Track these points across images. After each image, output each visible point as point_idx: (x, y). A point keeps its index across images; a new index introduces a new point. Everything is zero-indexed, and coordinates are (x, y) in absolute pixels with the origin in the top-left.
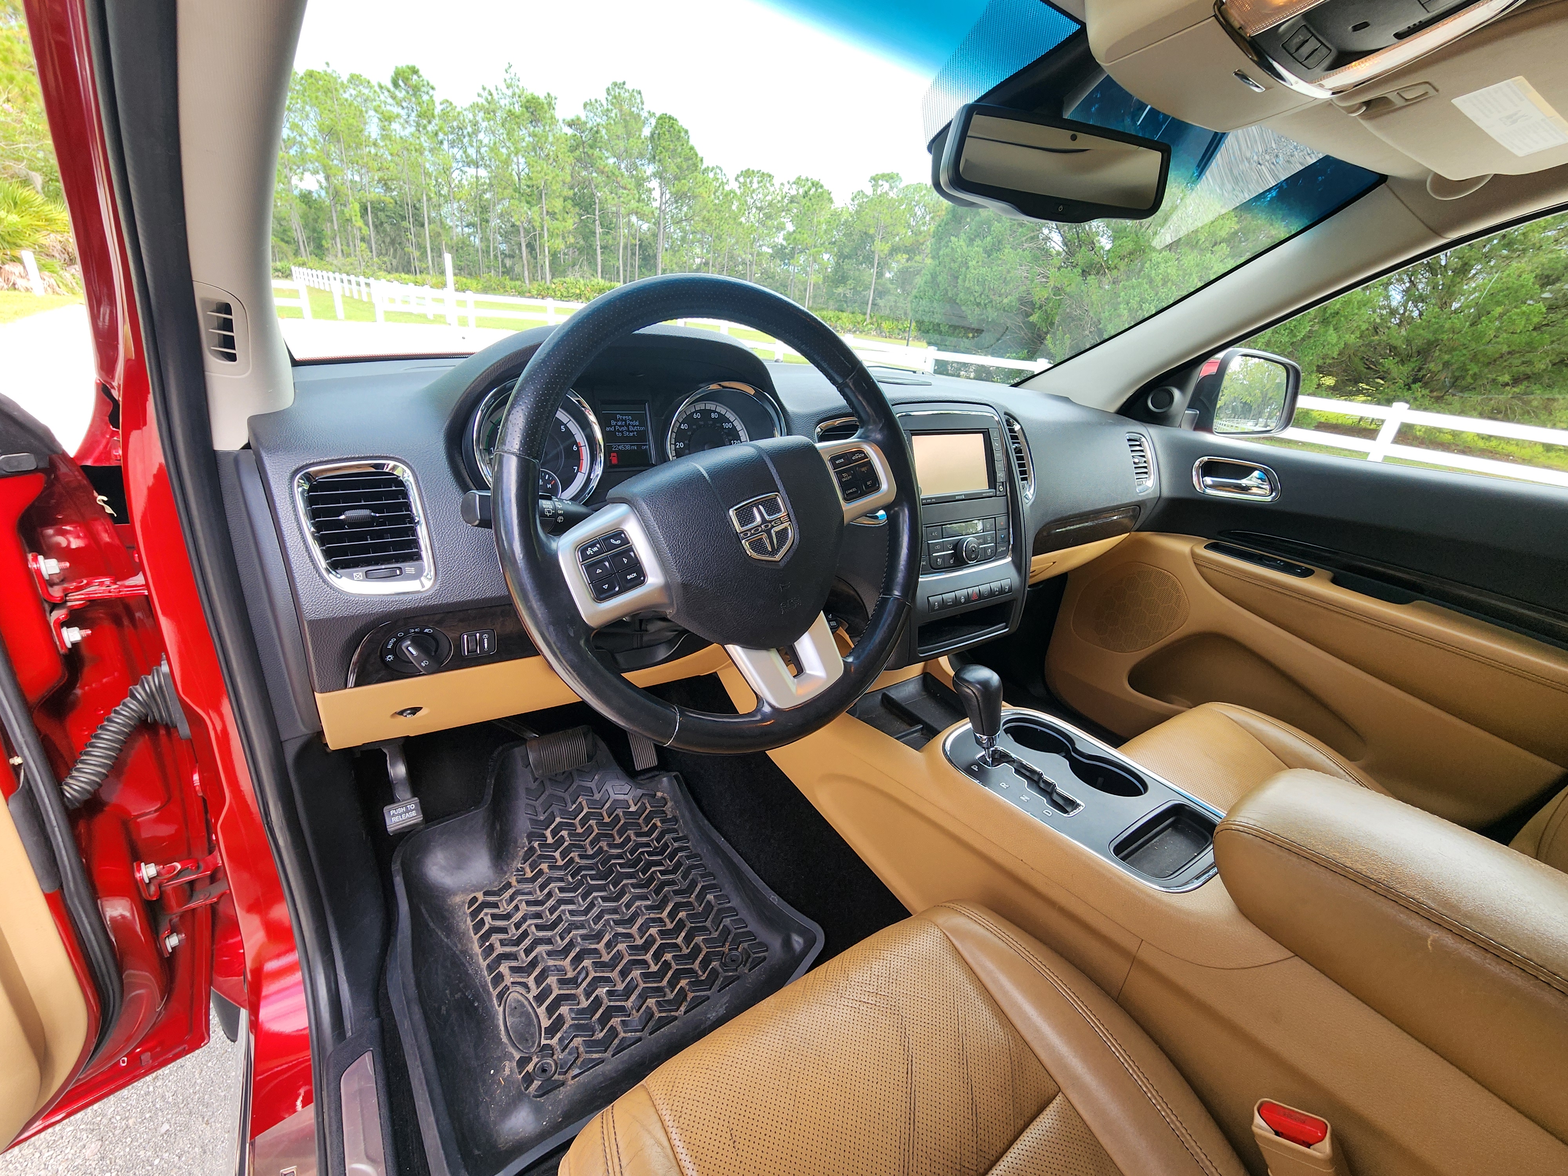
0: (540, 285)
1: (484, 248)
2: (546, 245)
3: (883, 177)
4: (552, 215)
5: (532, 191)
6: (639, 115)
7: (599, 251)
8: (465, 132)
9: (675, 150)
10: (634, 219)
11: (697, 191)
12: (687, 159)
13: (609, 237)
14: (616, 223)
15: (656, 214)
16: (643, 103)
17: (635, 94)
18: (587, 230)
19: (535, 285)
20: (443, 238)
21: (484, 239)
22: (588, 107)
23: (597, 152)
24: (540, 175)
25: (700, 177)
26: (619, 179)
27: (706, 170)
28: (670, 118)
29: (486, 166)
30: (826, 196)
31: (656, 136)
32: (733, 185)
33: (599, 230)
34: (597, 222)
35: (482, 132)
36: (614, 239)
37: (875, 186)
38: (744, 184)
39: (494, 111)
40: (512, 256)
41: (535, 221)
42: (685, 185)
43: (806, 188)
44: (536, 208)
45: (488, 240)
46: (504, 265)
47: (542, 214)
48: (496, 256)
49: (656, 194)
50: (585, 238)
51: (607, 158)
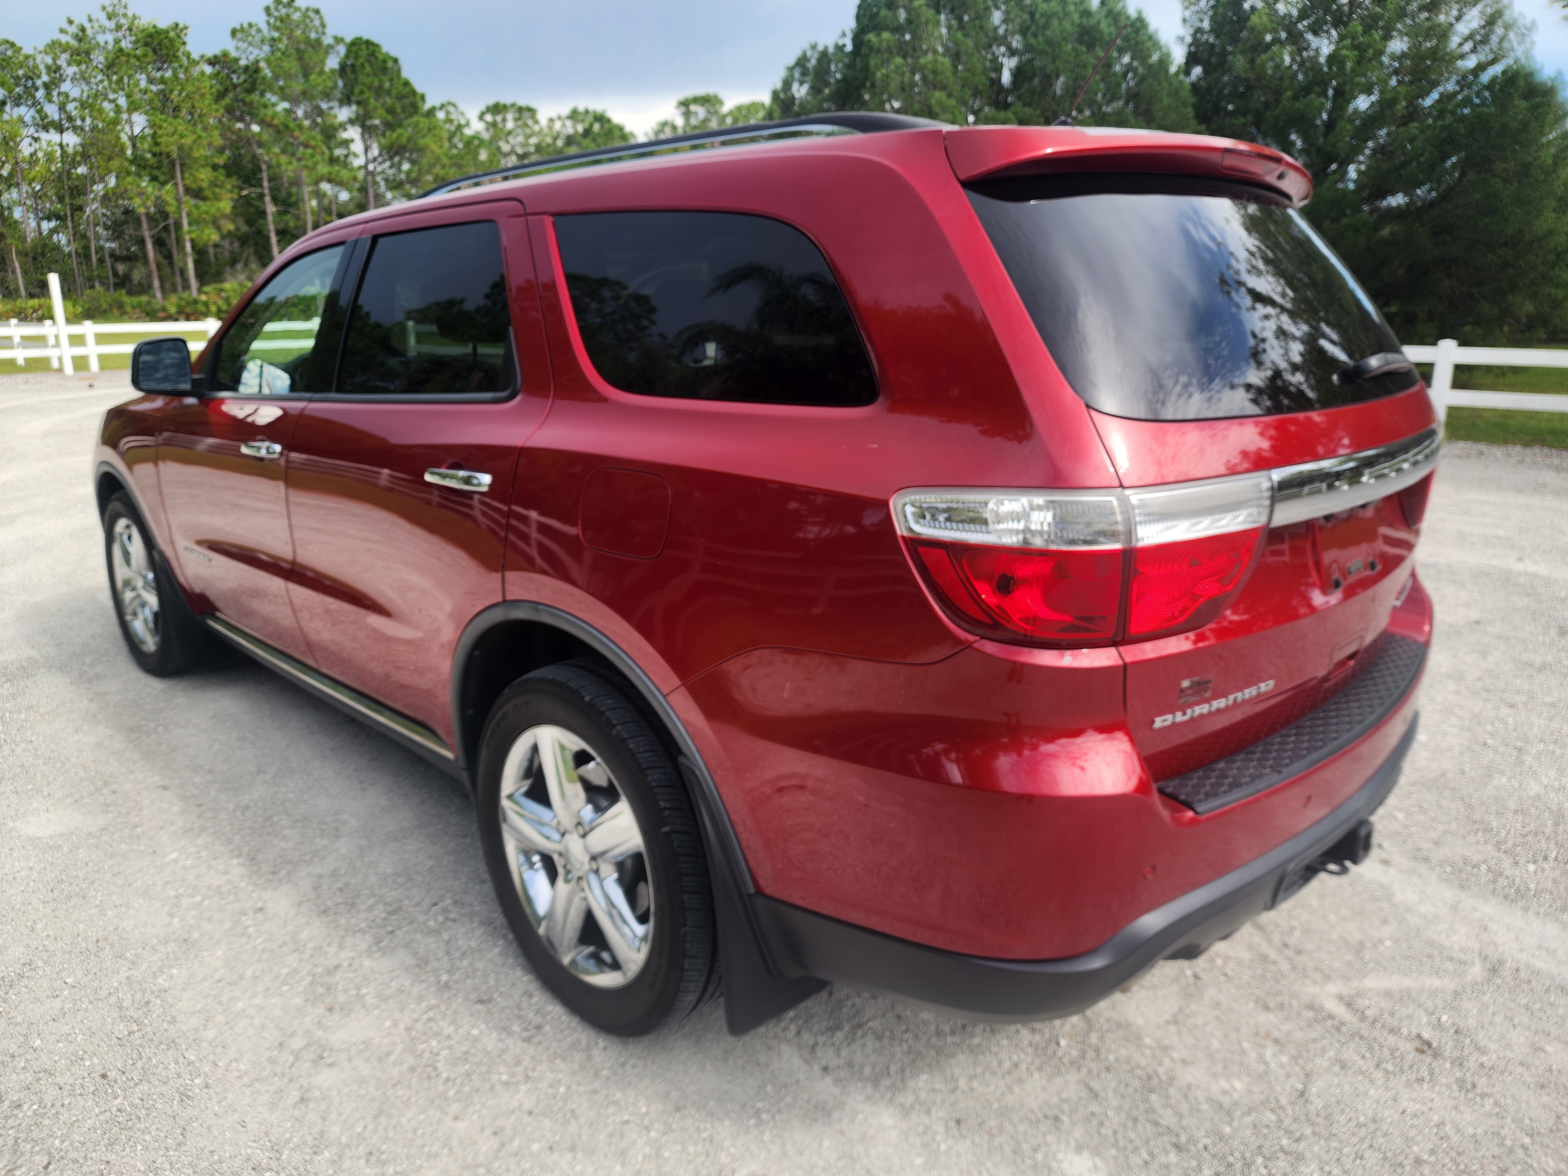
0: (181, 299)
1: (80, 251)
2: (187, 237)
3: (696, 100)
4: (197, 194)
5: (160, 162)
6: (318, 41)
7: (274, 239)
8: (39, 83)
9: (381, 87)
10: (325, 187)
11: (422, 142)
12: (400, 97)
13: (288, 217)
14: (297, 193)
15: (361, 175)
16: (323, 26)
17: (311, 14)
18: (252, 210)
19: (174, 299)
20: (9, 241)
21: (79, 236)
22: (239, 35)
23: (255, 97)
24: (172, 139)
25: (424, 122)
26: (297, 133)
27: (431, 112)
28: (368, 43)
29: (75, 129)
30: (617, 133)
31: (348, 70)
32: (476, 127)
33: (271, 209)
34: (268, 199)
35: (68, 82)
36: (298, 218)
37: (687, 114)
38: (494, 124)
39: (88, 53)
40: (128, 259)
41: (167, 204)
42: (403, 134)
43: (587, 124)
44: (168, 187)
45: (84, 236)
46: (115, 274)
47: (177, 194)
48: (101, 261)
49: (357, 147)
50: (250, 222)
51: (274, 105)
